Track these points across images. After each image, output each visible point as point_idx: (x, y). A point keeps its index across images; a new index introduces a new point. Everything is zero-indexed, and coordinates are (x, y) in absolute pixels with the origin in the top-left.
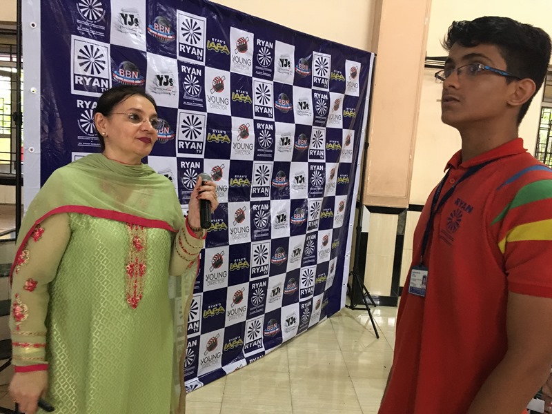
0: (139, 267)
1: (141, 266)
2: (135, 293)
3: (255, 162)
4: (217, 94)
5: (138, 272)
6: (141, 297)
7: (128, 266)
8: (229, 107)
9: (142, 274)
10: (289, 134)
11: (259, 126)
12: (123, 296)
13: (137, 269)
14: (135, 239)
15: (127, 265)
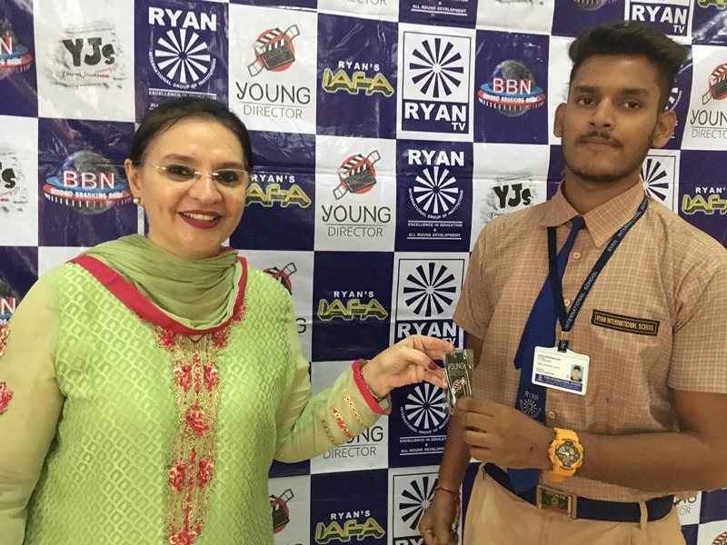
0: (197, 469)
1: (202, 465)
2: (186, 522)
3: (398, 255)
4: (270, 78)
5: (195, 480)
6: (198, 530)
7: (174, 469)
8: (311, 110)
9: (203, 482)
10: (527, 175)
11: (413, 156)
12: (160, 532)
13: (192, 474)
14: (192, 412)
15: (169, 467)
